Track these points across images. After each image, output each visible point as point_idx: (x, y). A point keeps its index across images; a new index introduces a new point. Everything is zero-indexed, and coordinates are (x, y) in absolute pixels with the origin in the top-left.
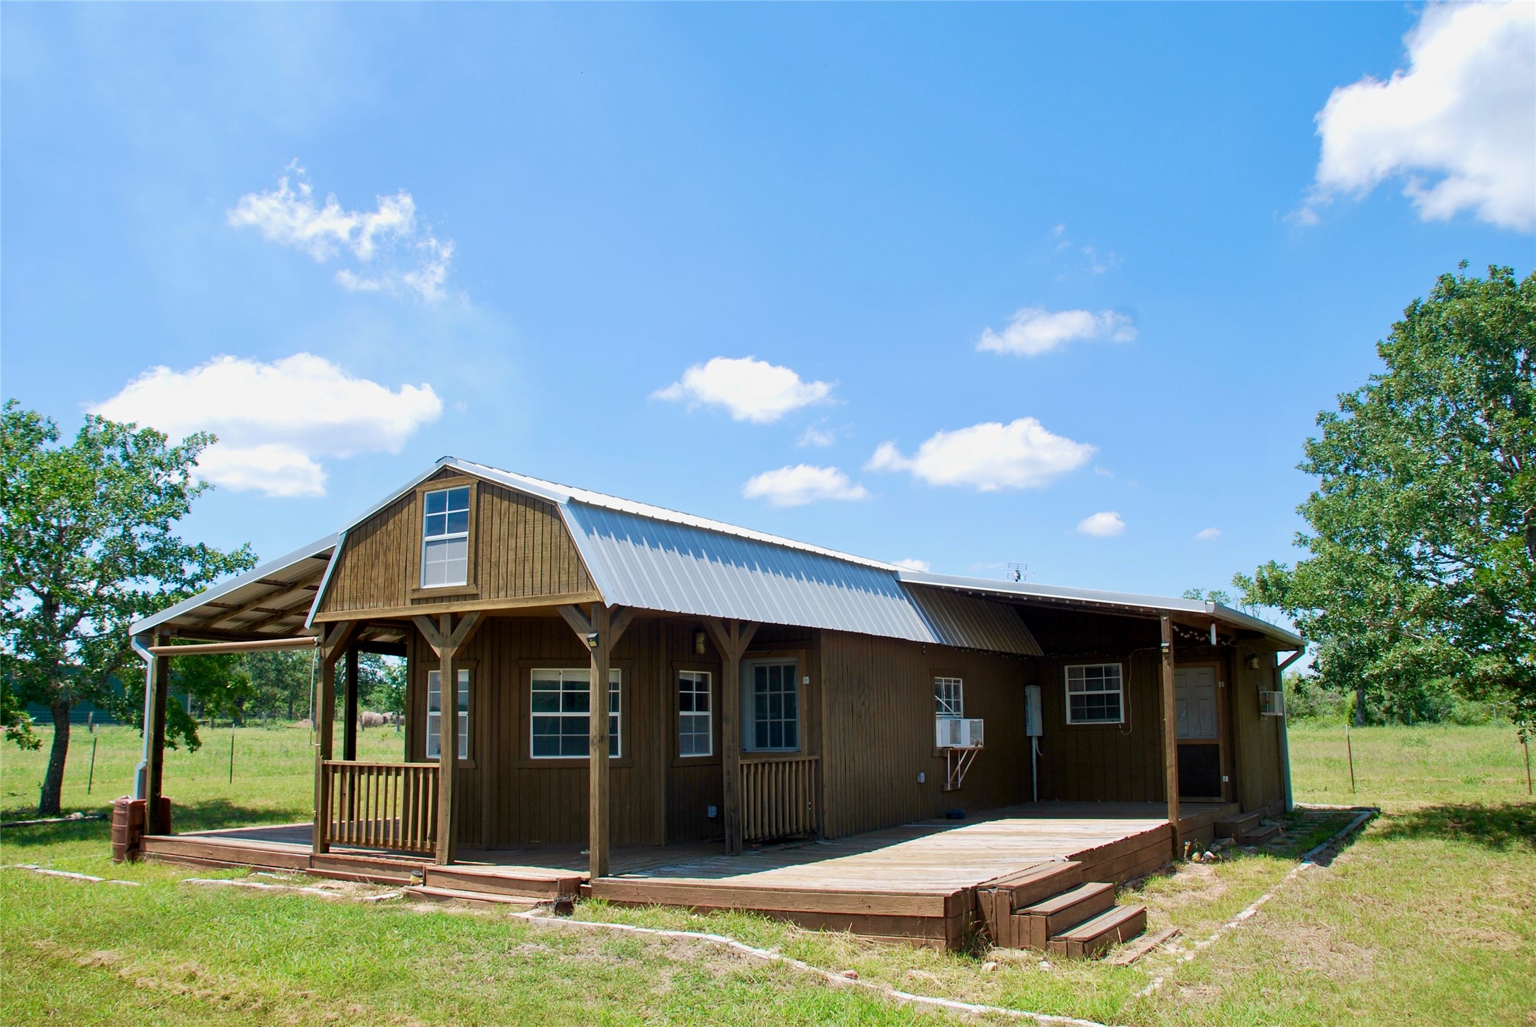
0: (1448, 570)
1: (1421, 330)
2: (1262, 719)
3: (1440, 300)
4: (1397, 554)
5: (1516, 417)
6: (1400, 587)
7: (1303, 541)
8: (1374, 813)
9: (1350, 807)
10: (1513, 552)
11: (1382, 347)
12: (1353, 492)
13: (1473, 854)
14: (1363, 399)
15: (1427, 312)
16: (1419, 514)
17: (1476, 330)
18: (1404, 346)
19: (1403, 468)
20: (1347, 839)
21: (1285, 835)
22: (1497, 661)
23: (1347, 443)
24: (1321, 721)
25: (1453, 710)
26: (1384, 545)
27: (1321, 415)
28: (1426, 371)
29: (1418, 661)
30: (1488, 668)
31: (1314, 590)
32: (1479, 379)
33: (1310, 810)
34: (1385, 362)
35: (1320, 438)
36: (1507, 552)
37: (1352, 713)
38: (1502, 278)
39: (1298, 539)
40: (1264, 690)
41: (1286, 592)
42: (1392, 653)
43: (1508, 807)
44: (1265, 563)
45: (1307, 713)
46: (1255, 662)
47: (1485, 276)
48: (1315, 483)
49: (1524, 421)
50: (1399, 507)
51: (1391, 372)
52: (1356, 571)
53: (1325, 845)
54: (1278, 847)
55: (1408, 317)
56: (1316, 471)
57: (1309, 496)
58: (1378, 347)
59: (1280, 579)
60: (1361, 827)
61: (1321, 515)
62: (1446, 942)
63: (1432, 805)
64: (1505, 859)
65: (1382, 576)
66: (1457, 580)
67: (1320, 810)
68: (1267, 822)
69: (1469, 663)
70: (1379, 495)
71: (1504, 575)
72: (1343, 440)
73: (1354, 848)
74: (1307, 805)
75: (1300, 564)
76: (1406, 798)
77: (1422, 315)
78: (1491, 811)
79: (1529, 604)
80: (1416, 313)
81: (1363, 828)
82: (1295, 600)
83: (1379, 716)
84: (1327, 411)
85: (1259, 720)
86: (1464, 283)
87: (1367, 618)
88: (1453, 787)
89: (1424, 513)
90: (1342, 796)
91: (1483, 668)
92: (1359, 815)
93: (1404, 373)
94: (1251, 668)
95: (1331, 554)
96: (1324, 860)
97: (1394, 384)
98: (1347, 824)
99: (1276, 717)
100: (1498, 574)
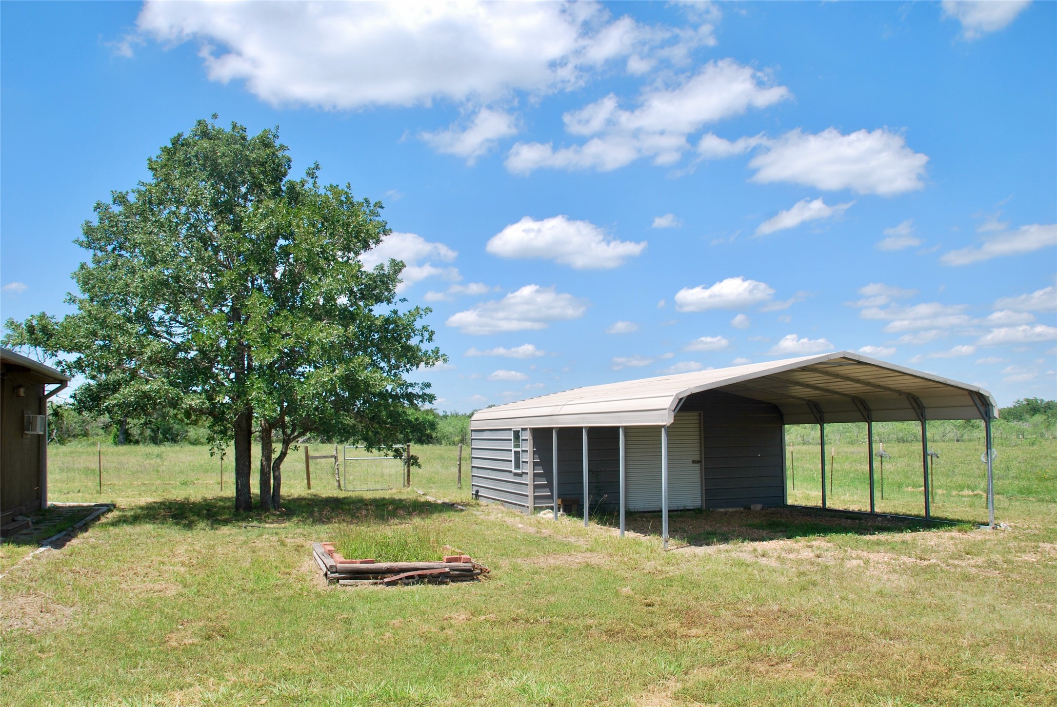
0: (178, 333)
1: (180, 155)
2: (24, 437)
3: (197, 138)
4: (142, 317)
5: (233, 231)
6: (140, 341)
7: (73, 300)
8: (110, 507)
9: (93, 504)
10: (218, 323)
11: (151, 162)
12: (115, 267)
13: (173, 533)
14: (132, 198)
15: (186, 145)
16: (158, 289)
17: (215, 166)
18: (166, 165)
19: (152, 254)
20: (84, 528)
21: (33, 527)
22: (199, 399)
23: (115, 229)
24: (91, 440)
25: (189, 434)
26: (133, 310)
27: (98, 204)
28: (178, 186)
29: (146, 395)
30: (193, 403)
31: (74, 337)
32: (212, 199)
33: (62, 507)
34: (152, 174)
35: (96, 223)
36: (214, 323)
37: (116, 435)
38: (238, 132)
39: (68, 298)
40: (29, 414)
41: (51, 337)
42: (128, 389)
43: (205, 500)
44: (37, 313)
45: (81, 435)
46: (22, 392)
47: (228, 129)
48: (87, 256)
49: (237, 234)
50: (144, 282)
51: (155, 181)
52: (108, 326)
53: (64, 533)
54: (24, 537)
55: (173, 144)
56: (89, 246)
57: (79, 266)
58: (148, 162)
59: (47, 327)
60: (98, 518)
61: (87, 280)
62: (131, 595)
63: (155, 500)
64: (190, 535)
65: (127, 332)
66: (182, 340)
67: (70, 507)
68: (20, 518)
69: (181, 398)
70: (133, 271)
71: (211, 338)
72: (112, 226)
73: (86, 535)
74: (60, 504)
75: (67, 317)
76: (138, 496)
77: (183, 145)
78: (194, 503)
79: (225, 360)
80: (178, 143)
81: (99, 519)
82: (56, 344)
83: (136, 438)
84: (103, 202)
85: (22, 436)
86: (214, 130)
87: (114, 362)
88: (173, 488)
89: (163, 289)
90: (91, 496)
91: (189, 402)
92: (98, 510)
93: (162, 184)
94: (18, 396)
95: (89, 311)
96: (58, 544)
97: (154, 191)
98: (86, 516)
99: (39, 435)
100: (207, 338)
